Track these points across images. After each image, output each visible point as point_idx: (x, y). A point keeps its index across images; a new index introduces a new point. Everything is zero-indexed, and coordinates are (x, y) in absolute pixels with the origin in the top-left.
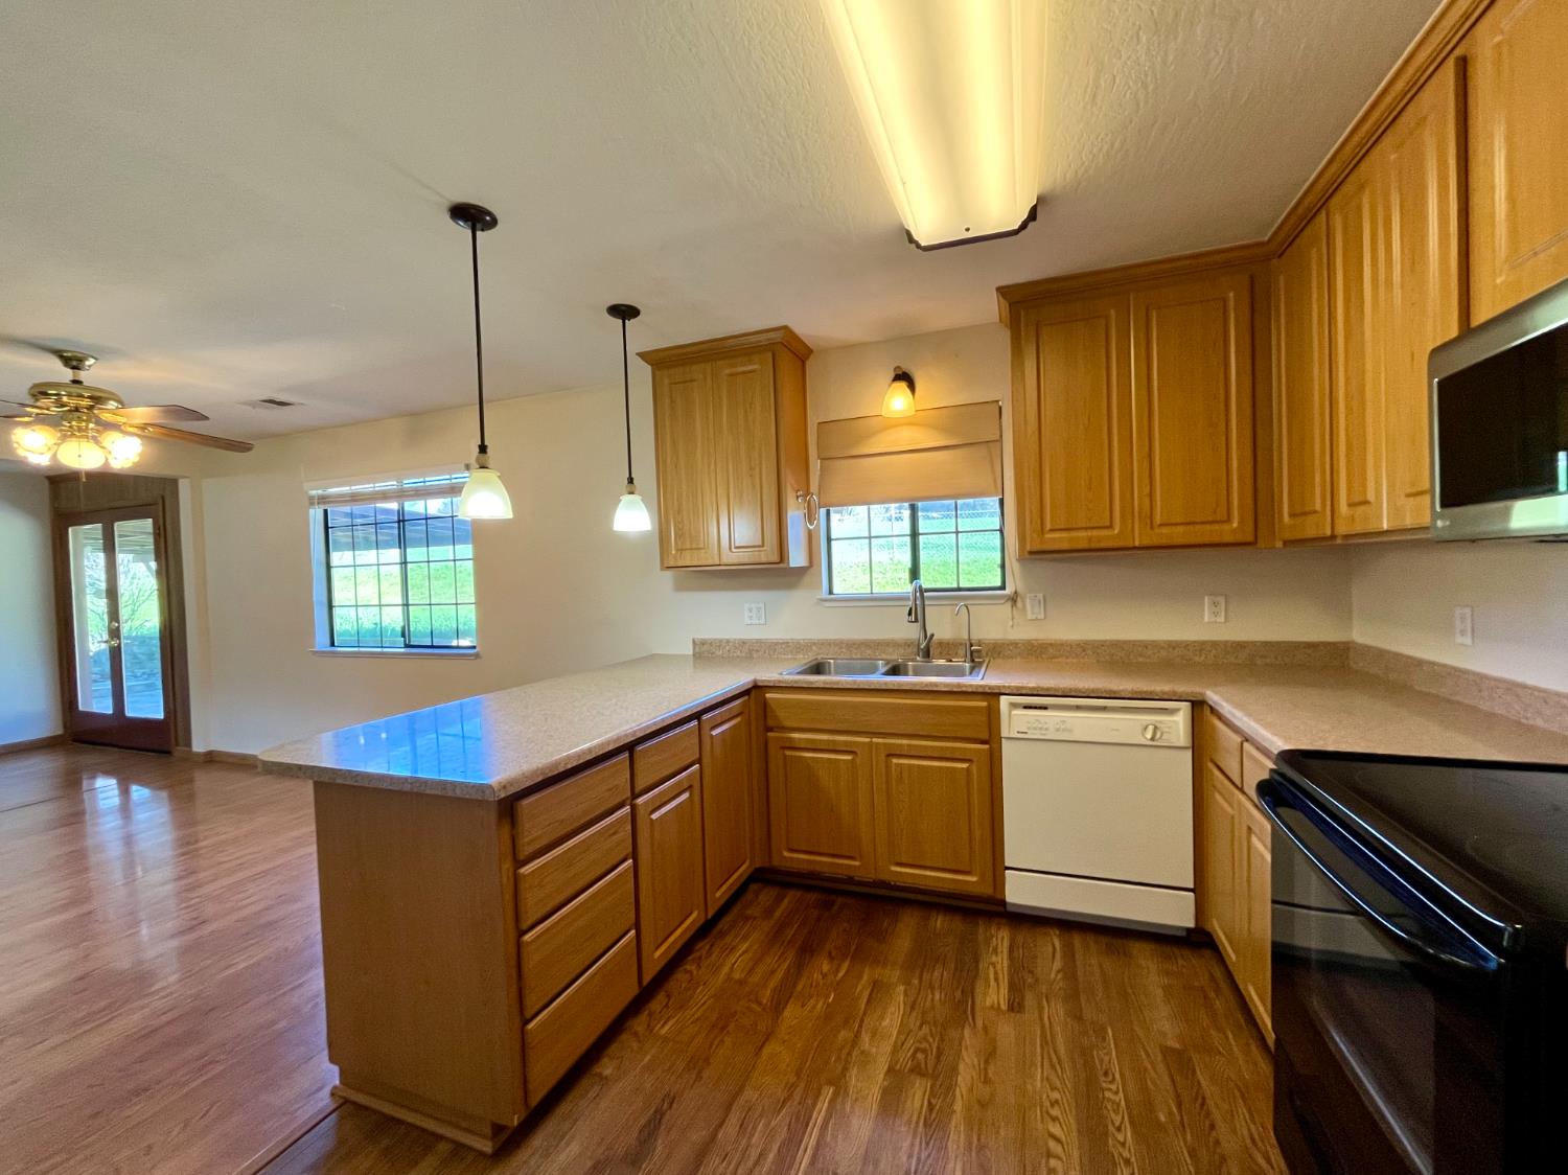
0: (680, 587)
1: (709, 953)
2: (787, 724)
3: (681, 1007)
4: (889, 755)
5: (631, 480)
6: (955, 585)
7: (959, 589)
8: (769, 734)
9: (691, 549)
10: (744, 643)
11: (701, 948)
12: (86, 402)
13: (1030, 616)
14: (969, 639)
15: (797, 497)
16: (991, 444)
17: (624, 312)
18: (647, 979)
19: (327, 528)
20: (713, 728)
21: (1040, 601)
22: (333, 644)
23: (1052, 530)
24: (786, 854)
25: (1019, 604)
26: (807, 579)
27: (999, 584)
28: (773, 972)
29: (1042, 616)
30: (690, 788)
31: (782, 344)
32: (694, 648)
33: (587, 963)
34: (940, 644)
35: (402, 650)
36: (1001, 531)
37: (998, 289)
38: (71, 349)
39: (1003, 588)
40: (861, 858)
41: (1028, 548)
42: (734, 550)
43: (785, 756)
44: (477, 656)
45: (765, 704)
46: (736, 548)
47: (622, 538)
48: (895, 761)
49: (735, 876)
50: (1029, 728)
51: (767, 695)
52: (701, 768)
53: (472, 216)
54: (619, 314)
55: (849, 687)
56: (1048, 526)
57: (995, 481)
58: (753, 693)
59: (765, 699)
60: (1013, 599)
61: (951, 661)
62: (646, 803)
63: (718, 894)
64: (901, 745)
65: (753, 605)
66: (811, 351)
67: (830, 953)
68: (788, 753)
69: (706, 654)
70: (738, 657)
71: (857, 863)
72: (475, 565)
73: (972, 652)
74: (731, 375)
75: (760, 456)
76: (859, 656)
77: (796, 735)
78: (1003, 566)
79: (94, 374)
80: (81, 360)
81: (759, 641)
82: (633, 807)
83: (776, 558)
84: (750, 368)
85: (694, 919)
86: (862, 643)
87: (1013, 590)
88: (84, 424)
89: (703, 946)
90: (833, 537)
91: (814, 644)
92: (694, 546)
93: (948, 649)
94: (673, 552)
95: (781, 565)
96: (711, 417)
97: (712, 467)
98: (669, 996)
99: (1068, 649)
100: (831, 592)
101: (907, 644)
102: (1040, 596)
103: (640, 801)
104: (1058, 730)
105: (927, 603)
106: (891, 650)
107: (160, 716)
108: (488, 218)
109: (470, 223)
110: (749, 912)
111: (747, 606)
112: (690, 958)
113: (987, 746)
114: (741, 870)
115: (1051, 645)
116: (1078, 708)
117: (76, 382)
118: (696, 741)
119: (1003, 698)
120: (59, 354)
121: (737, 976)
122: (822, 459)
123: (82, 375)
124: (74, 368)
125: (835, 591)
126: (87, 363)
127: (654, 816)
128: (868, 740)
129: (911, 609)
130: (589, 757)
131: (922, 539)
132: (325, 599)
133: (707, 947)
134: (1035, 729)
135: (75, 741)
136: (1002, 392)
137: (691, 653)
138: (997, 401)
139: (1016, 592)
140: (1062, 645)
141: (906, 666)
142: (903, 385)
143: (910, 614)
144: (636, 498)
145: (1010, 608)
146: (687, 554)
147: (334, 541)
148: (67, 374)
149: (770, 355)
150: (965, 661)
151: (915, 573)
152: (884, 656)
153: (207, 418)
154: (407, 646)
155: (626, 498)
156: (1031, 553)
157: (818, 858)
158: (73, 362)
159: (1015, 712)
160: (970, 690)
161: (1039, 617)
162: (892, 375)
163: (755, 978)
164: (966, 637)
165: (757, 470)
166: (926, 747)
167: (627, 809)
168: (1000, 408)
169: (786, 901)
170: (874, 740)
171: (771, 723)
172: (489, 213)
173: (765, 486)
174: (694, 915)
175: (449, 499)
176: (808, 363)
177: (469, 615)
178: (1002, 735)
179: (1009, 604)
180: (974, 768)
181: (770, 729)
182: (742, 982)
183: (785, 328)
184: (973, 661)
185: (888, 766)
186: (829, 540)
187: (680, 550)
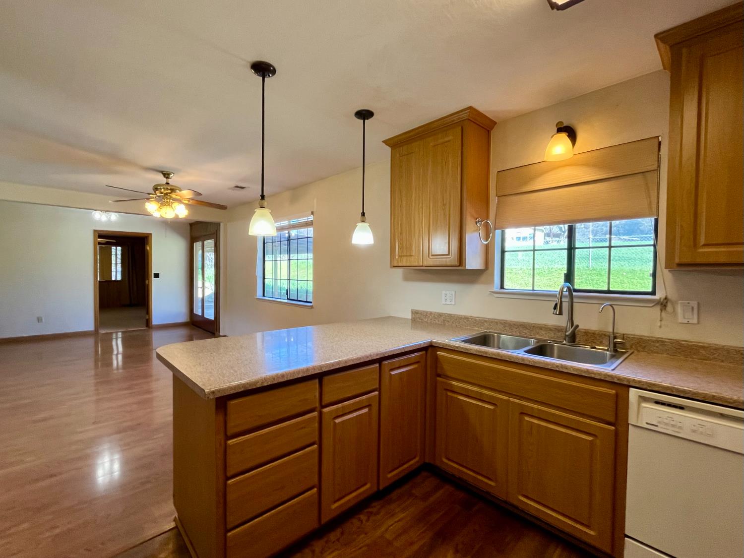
0: (406, 278)
1: (378, 513)
2: (449, 374)
3: (345, 545)
4: (522, 413)
5: (363, 214)
6: (605, 288)
7: (609, 292)
8: (438, 378)
9: (406, 256)
10: (440, 315)
11: (375, 507)
12: (169, 191)
13: (680, 319)
14: (613, 332)
15: (476, 223)
16: (646, 174)
17: (364, 115)
18: (324, 520)
19: (264, 243)
20: (392, 370)
21: (693, 308)
22: (264, 296)
23: (705, 245)
24: (445, 460)
25: (669, 308)
26: (483, 278)
27: (650, 290)
28: (412, 544)
29: (695, 321)
30: (369, 406)
31: (469, 119)
32: (412, 315)
33: (276, 503)
34: (586, 333)
35: (286, 301)
36: (654, 246)
37: (656, 36)
38: (167, 170)
39: (653, 293)
40: (496, 481)
41: (677, 260)
42: (431, 257)
43: (447, 396)
44: (312, 307)
45: (436, 359)
46: (432, 255)
47: (356, 248)
48: (527, 418)
49: (405, 466)
50: (659, 422)
51: (439, 353)
52: (380, 394)
53: (263, 69)
54: (361, 117)
55: (494, 357)
56: (702, 240)
57: (650, 204)
58: (430, 350)
59: (437, 355)
60: (663, 304)
61: (595, 348)
62: (331, 412)
63: (389, 476)
64: (533, 408)
65: (448, 292)
66: (495, 123)
67: (457, 545)
68: (449, 394)
69: (419, 319)
70: (436, 323)
71: (493, 484)
72: (313, 261)
73: (615, 344)
74: (435, 146)
75: (450, 196)
76: (519, 334)
77: (454, 383)
78: (654, 275)
79: (174, 180)
80: (169, 174)
81: (450, 315)
82: (321, 414)
83: (457, 263)
84: (447, 139)
85: (367, 488)
86: (521, 325)
87: (664, 297)
88: (168, 200)
89: (376, 506)
90: (506, 249)
91: (486, 321)
92: (408, 254)
93: (593, 337)
94: (397, 257)
95: (460, 268)
96: (422, 173)
97: (421, 205)
98: (342, 533)
99: (725, 353)
100: (502, 287)
101: (558, 329)
102: (694, 304)
103: (326, 410)
104: (694, 431)
105: (575, 300)
106: (543, 332)
107: (213, 319)
108: (272, 68)
109: (261, 73)
110: (414, 491)
111: (444, 292)
112: (366, 511)
113: (613, 428)
114: (412, 462)
115: (703, 348)
116: (722, 416)
117: (167, 183)
118: (377, 376)
119: (632, 390)
120: (162, 172)
121: (388, 536)
122: (498, 197)
123: (170, 181)
124: (167, 178)
125: (505, 287)
126: (171, 176)
127: (337, 421)
128: (505, 398)
129: (556, 305)
130: (281, 380)
131: (577, 252)
132: (262, 275)
133: (378, 507)
134: (666, 424)
135: (193, 324)
136: (660, 128)
137: (411, 318)
138: (658, 137)
139: (666, 298)
140: (716, 349)
141: (553, 346)
142: (564, 136)
143: (555, 308)
144: (366, 225)
145: (659, 311)
146: (404, 259)
147: (267, 250)
148: (164, 180)
149: (460, 128)
150: (607, 350)
151: (569, 277)
152: (537, 336)
153: (201, 194)
154: (288, 299)
155: (360, 225)
156: (680, 265)
157: (465, 470)
158: (166, 175)
159: (644, 405)
160: (598, 377)
161: (691, 321)
162: (556, 129)
163: (397, 544)
164: (611, 330)
165: (448, 205)
166: (554, 414)
167: (315, 414)
168: (660, 144)
169: (441, 492)
170: (511, 399)
171: (439, 371)
172: (271, 66)
173: (452, 215)
174: (368, 486)
175: (306, 229)
176: (493, 133)
177: (310, 287)
178: (630, 422)
179: (658, 308)
180: (598, 442)
181: (439, 376)
182: (389, 543)
183: (470, 108)
184: (616, 351)
185: (521, 421)
186: (503, 252)
187: (400, 256)
